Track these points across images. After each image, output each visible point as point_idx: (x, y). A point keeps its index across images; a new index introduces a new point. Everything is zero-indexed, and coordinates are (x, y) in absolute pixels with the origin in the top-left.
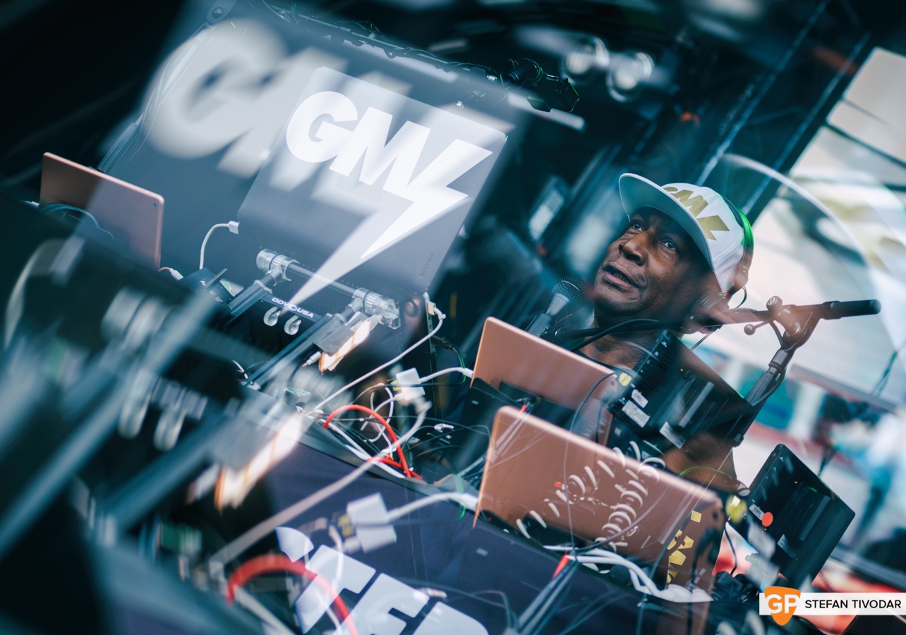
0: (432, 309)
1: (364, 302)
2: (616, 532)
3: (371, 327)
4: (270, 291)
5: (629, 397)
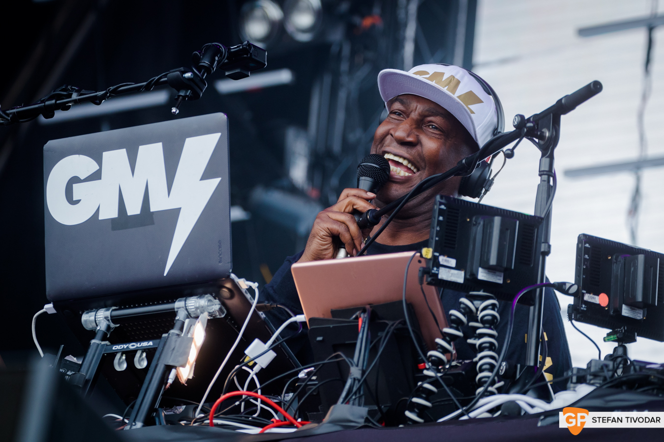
0: (244, 284)
1: (187, 309)
2: (488, 377)
3: (203, 326)
4: (107, 343)
5: (439, 265)
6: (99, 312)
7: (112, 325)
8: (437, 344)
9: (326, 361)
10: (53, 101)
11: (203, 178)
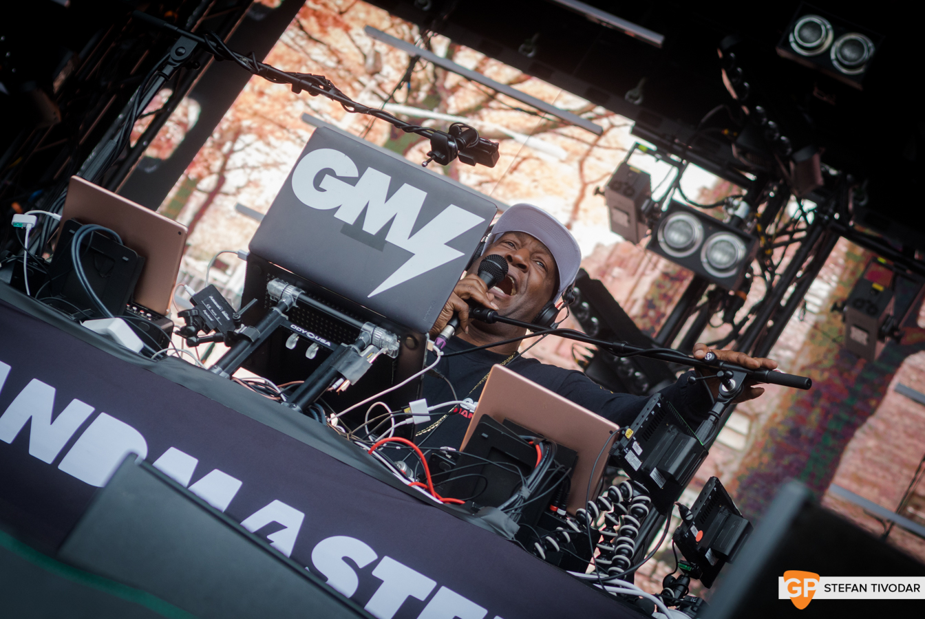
0: (431, 346)
1: (372, 336)
4: (287, 317)
5: (630, 447)
6: (289, 287)
7: (294, 305)
9: (494, 463)
10: (310, 84)
11: (449, 244)
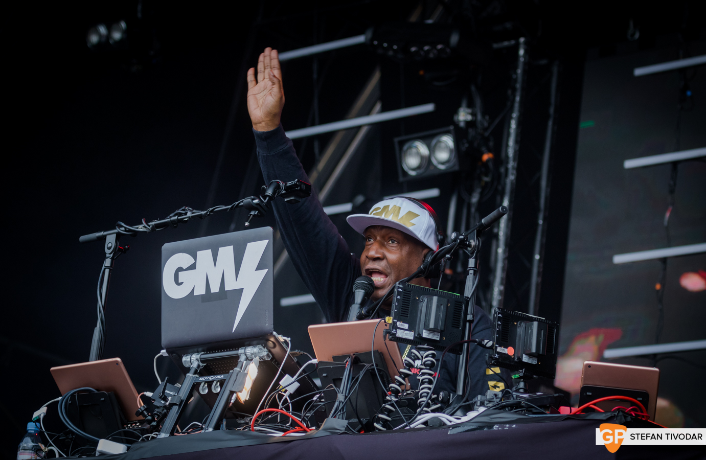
0: (281, 338)
1: (246, 355)
2: (424, 401)
3: (256, 366)
4: (196, 375)
5: (397, 328)
6: (193, 355)
7: (201, 364)
8: (396, 379)
9: (325, 390)
10: (176, 217)
11: (258, 269)
